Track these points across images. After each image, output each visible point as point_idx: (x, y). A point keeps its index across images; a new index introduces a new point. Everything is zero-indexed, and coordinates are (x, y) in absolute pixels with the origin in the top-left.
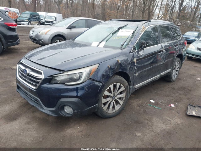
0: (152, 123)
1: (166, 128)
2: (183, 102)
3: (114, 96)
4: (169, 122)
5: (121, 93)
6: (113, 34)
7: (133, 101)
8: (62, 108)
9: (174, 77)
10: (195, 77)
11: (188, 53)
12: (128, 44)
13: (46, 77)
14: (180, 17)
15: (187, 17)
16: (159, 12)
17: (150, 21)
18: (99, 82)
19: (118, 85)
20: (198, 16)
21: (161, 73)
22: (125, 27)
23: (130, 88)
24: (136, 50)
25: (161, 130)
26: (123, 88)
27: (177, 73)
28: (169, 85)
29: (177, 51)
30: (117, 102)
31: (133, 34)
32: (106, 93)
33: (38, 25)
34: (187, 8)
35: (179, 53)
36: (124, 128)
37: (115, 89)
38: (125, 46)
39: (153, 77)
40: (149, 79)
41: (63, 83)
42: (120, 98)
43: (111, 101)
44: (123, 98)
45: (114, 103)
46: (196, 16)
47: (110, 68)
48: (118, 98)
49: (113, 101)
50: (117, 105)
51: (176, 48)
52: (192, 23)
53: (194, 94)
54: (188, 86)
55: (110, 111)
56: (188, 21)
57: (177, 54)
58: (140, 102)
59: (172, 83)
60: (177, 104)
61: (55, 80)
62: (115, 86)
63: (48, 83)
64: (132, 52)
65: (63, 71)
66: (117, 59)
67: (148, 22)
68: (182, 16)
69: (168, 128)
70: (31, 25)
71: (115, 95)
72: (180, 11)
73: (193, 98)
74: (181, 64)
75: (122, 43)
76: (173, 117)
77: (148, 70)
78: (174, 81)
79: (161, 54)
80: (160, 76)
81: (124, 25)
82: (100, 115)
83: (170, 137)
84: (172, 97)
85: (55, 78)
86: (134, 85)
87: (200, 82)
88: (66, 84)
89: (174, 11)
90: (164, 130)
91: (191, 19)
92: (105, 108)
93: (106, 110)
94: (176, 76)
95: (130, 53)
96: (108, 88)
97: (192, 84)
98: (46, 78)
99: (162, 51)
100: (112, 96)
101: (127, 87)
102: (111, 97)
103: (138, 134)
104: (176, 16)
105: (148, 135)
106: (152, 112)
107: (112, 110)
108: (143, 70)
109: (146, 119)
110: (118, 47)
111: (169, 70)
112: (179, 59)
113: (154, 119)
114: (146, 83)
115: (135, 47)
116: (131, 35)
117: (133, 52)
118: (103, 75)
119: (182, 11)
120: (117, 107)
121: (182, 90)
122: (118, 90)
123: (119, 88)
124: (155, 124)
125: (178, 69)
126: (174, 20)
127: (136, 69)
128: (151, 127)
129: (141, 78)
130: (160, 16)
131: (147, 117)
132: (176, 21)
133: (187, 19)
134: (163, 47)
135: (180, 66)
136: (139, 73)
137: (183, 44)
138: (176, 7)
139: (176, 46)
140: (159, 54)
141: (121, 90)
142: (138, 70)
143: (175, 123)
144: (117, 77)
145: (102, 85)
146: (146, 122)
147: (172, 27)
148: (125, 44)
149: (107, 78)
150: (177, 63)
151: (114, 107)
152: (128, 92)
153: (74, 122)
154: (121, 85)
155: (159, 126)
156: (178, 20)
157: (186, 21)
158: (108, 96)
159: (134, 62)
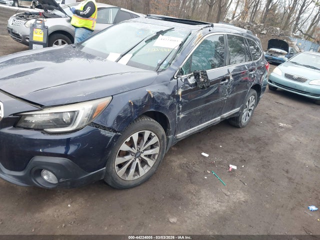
0: (199, 199)
1: (220, 209)
2: (254, 164)
3: (139, 152)
4: (226, 197)
5: (152, 147)
6: (147, 41)
7: (173, 158)
8: (38, 173)
9: (244, 120)
10: (276, 121)
11: (270, 81)
12: (170, 64)
13: (7, 116)
14: (266, 21)
15: (278, 22)
16: (236, 9)
17: (212, 26)
18: (109, 129)
19: (147, 134)
20: (293, 21)
21: (224, 114)
22: (168, 32)
23: (168, 139)
24: (183, 74)
25: (211, 213)
26: (155, 140)
27: (250, 114)
28: (235, 133)
29: (253, 78)
30: (144, 163)
31: (181, 45)
32: (124, 147)
33: (32, 8)
34: (278, 7)
35: (255, 82)
36: (151, 208)
37: (142, 141)
38: (165, 67)
39: (209, 120)
40: (202, 123)
41: (40, 128)
42: (149, 156)
43: (133, 161)
44: (154, 155)
45: (137, 164)
46: (291, 21)
47: (134, 106)
48: (145, 156)
49: (137, 160)
50: (142, 166)
51: (251, 75)
52: (283, 32)
53: (272, 151)
54: (265, 137)
55: (131, 177)
56: (278, 29)
57: (253, 84)
58: (185, 161)
59: (239, 130)
60: (243, 166)
61: (26, 121)
62: (141, 136)
63: (12, 127)
64: (176, 78)
65: (42, 107)
66: (148, 89)
67: (209, 27)
68: (270, 20)
69: (224, 208)
70: (19, 6)
71: (141, 151)
72: (267, 10)
73: (269, 156)
74: (258, 100)
75: (160, 61)
76: (234, 190)
77: (201, 110)
78: (243, 127)
79: (226, 84)
80: (221, 119)
81: (168, 28)
82: (110, 184)
83: (224, 225)
84: (238, 153)
85: (25, 118)
86: (175, 133)
87: (284, 130)
88: (45, 130)
89: (259, 10)
90: (217, 212)
91: (283, 25)
92: (121, 172)
93: (124, 175)
94: (248, 118)
95: (172, 79)
96: (128, 140)
97: (271, 133)
98: (8, 118)
99: (229, 78)
100: (135, 151)
101: (163, 137)
102: (134, 153)
103: (173, 220)
104: (261, 18)
105: (189, 221)
106: (201, 180)
107: (134, 176)
108: (193, 110)
109: (189, 192)
110: (153, 68)
111: (237, 110)
112: (255, 92)
113: (203, 192)
114: (197, 130)
115: (181, 69)
116: (177, 48)
117: (178, 78)
118: (119, 118)
119: (271, 12)
120: (143, 171)
121: (254, 143)
122: (147, 142)
123: (149, 139)
124: (203, 202)
125: (252, 108)
126: (256, 24)
127: (181, 107)
128: (196, 207)
129: (189, 123)
130: (236, 15)
131: (192, 187)
132: (259, 27)
133: (277, 24)
134: (231, 71)
135: (255, 103)
136: (186, 114)
137: (263, 69)
138: (262, 3)
139: (252, 71)
140: (222, 83)
141: (151, 142)
142: (184, 110)
143: (235, 200)
144: (146, 120)
145: (115, 136)
146: (190, 196)
147: (248, 38)
148: (165, 62)
149: (126, 122)
150: (252, 98)
151: (137, 170)
152: (164, 145)
153: (63, 194)
154: (153, 134)
155: (209, 205)
156: (262, 24)
157: (274, 28)
158: (127, 153)
159: (178, 97)
